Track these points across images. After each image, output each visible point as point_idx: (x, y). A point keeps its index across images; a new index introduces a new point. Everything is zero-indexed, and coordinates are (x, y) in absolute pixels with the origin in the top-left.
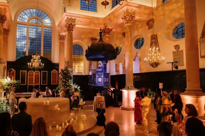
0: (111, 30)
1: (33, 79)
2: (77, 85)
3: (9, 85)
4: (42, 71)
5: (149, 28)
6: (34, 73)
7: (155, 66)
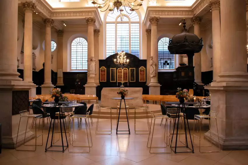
4: (130, 69)
6: (123, 70)
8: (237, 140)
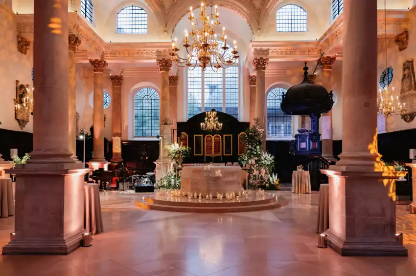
0: (334, 58)
1: (212, 146)
2: (270, 154)
3: (176, 153)
4: (224, 135)
5: (401, 50)
6: (213, 138)
7: (408, 120)
8: (360, 243)
